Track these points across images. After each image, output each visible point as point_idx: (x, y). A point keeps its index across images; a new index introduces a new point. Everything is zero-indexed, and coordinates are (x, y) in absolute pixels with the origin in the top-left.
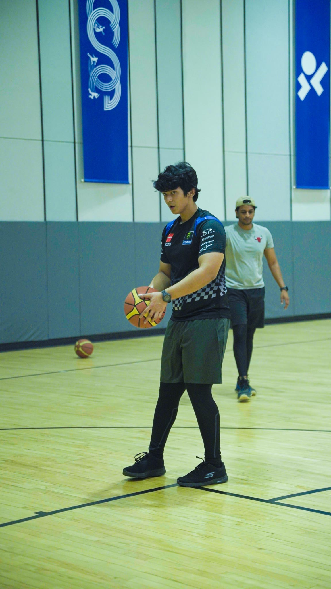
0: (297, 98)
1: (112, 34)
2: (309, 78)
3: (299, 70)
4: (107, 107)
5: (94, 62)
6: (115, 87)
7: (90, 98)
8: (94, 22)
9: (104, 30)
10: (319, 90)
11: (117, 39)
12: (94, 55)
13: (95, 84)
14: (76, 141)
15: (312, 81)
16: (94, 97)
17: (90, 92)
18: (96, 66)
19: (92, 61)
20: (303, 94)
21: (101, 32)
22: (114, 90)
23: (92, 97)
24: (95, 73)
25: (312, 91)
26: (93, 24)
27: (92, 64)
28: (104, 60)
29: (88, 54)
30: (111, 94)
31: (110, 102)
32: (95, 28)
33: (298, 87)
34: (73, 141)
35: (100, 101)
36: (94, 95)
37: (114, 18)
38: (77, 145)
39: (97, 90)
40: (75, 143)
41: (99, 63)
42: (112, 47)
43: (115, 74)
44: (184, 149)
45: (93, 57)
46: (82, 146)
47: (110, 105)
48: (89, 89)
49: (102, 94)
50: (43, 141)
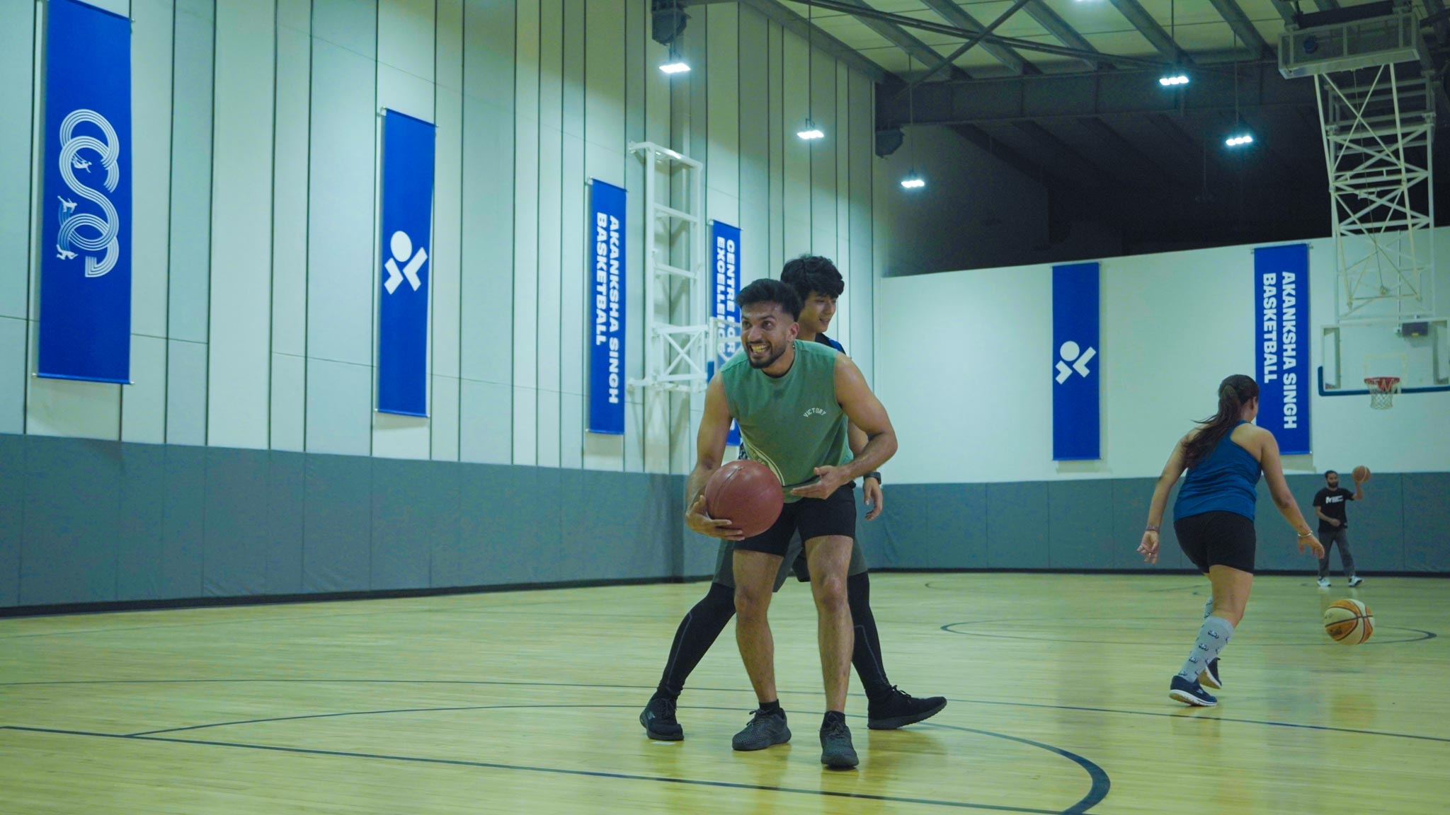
0: (384, 290)
1: (104, 174)
2: (401, 266)
3: (387, 253)
4: (90, 273)
5: (69, 209)
6: (108, 245)
7: (59, 259)
8: (73, 154)
9: (89, 167)
10: (415, 283)
11: (112, 181)
12: (69, 200)
13: (69, 238)
14: (31, 316)
15: (406, 270)
16: (67, 257)
17: (60, 250)
18: (72, 215)
19: (65, 208)
20: (392, 286)
21: (85, 169)
22: (106, 249)
23: (63, 257)
24: (68, 227)
25: (405, 284)
26: (71, 157)
27: (65, 210)
28: (86, 206)
29: (59, 197)
30: (100, 256)
31: (96, 266)
32: (74, 162)
33: (385, 275)
34: (24, 316)
35: (79, 263)
36: (66, 254)
37: (110, 153)
38: (31, 323)
39: (72, 248)
40: (28, 320)
41: (77, 211)
42: (104, 191)
43: (109, 228)
44: (208, 343)
45: (67, 201)
46: (38, 324)
47: (94, 269)
48: (58, 246)
49: (82, 254)
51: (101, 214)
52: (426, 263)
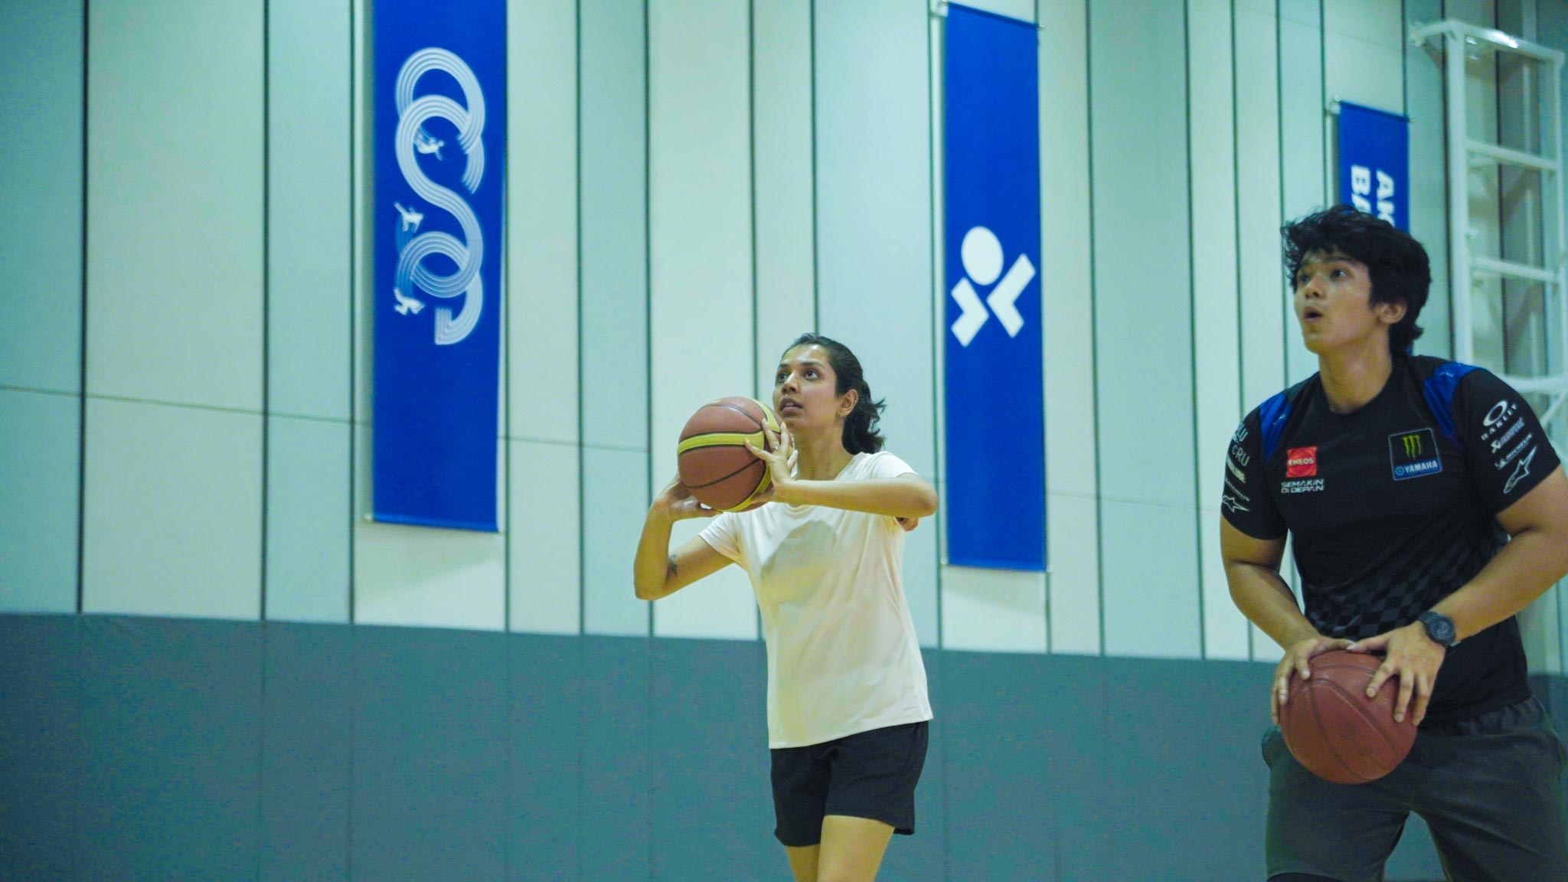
0: (951, 340)
1: (462, 160)
2: (983, 292)
3: (955, 270)
4: (443, 337)
5: (411, 225)
6: (467, 288)
7: (399, 314)
8: (415, 130)
9: (441, 150)
10: (1013, 323)
11: (474, 172)
12: (412, 209)
13: (413, 277)
14: (358, 417)
15: (994, 300)
17: (399, 297)
18: (415, 235)
19: (406, 223)
20: (966, 330)
21: (434, 154)
22: (464, 295)
23: (403, 311)
24: (413, 253)
25: (993, 324)
26: (413, 135)
27: (406, 229)
28: (438, 220)
29: (398, 205)
30: (456, 305)
31: (451, 325)
32: (418, 143)
33: (953, 311)
34: (347, 416)
35: (425, 322)
36: (409, 305)
37: (470, 122)
38: (358, 428)
39: (418, 293)
40: (352, 422)
41: (425, 227)
42: (461, 190)
43: (468, 255)
44: (649, 451)
45: (408, 211)
46: (370, 430)
47: (451, 331)
48: (397, 291)
49: (432, 303)
50: (266, 413)
52: (1035, 281)
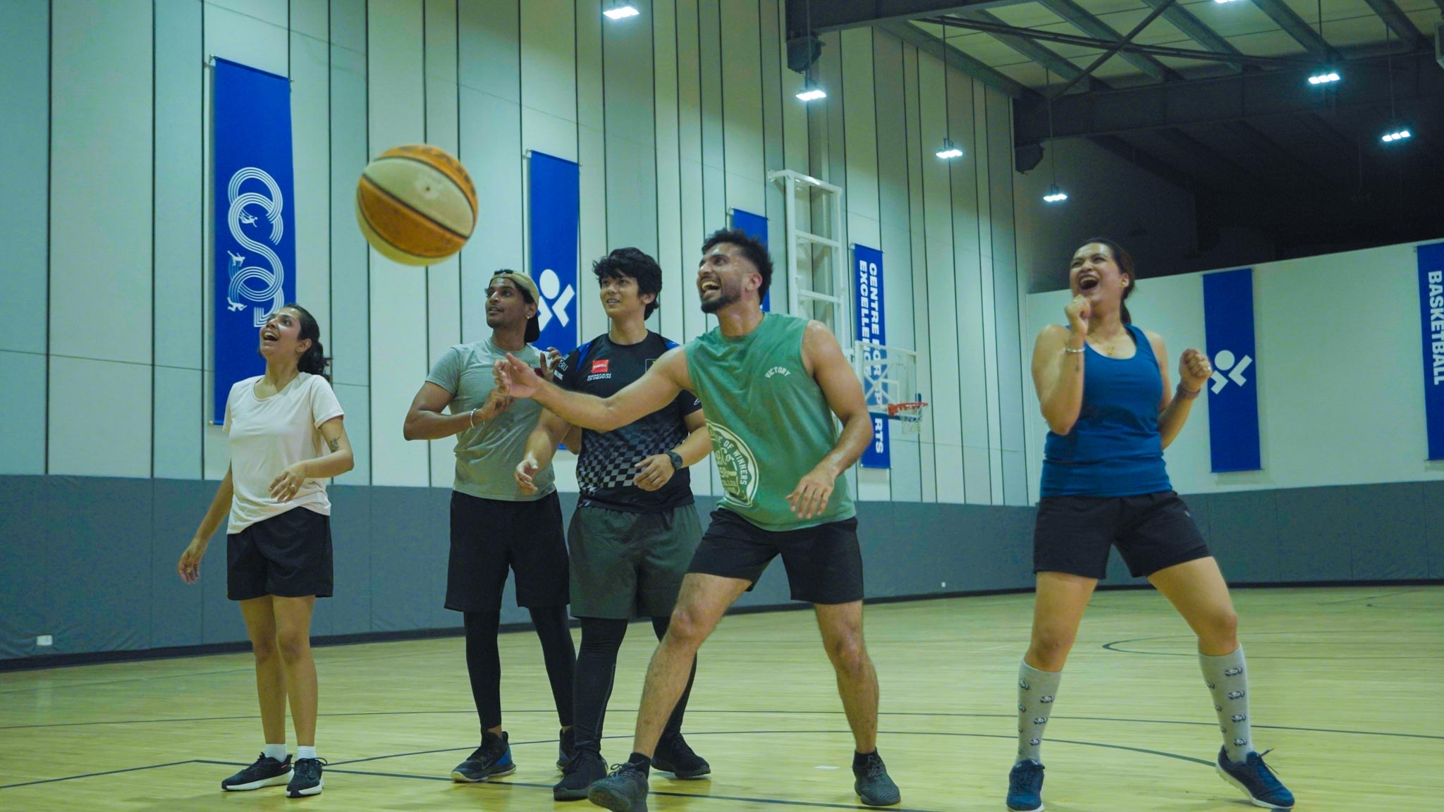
1: (269, 227)
2: (550, 303)
4: (258, 323)
5: (238, 262)
6: (274, 296)
7: (230, 311)
8: (240, 210)
9: (255, 221)
10: (564, 320)
11: (277, 233)
12: (238, 254)
13: (238, 291)
14: (206, 367)
15: (555, 307)
16: (237, 308)
17: (230, 302)
18: (240, 268)
19: (234, 261)
21: (251, 224)
22: (273, 299)
23: (233, 309)
24: (237, 280)
25: (555, 320)
26: (239, 213)
28: (254, 259)
29: (229, 252)
31: (264, 316)
32: (241, 218)
34: (200, 367)
35: (248, 315)
36: (236, 306)
37: (274, 207)
38: (206, 373)
39: (242, 300)
40: (203, 370)
41: (246, 264)
42: (270, 244)
43: (274, 279)
44: (370, 386)
45: (236, 256)
46: (213, 374)
47: (262, 320)
48: (229, 299)
49: (251, 306)
50: (153, 365)
51: (266, 265)
52: (574, 300)
